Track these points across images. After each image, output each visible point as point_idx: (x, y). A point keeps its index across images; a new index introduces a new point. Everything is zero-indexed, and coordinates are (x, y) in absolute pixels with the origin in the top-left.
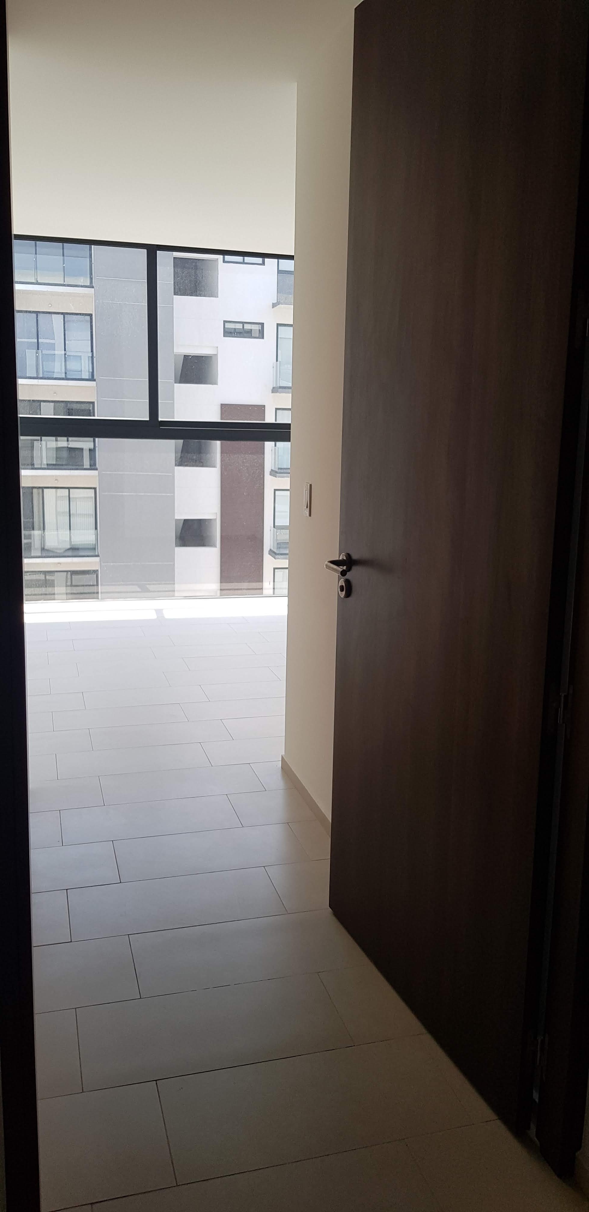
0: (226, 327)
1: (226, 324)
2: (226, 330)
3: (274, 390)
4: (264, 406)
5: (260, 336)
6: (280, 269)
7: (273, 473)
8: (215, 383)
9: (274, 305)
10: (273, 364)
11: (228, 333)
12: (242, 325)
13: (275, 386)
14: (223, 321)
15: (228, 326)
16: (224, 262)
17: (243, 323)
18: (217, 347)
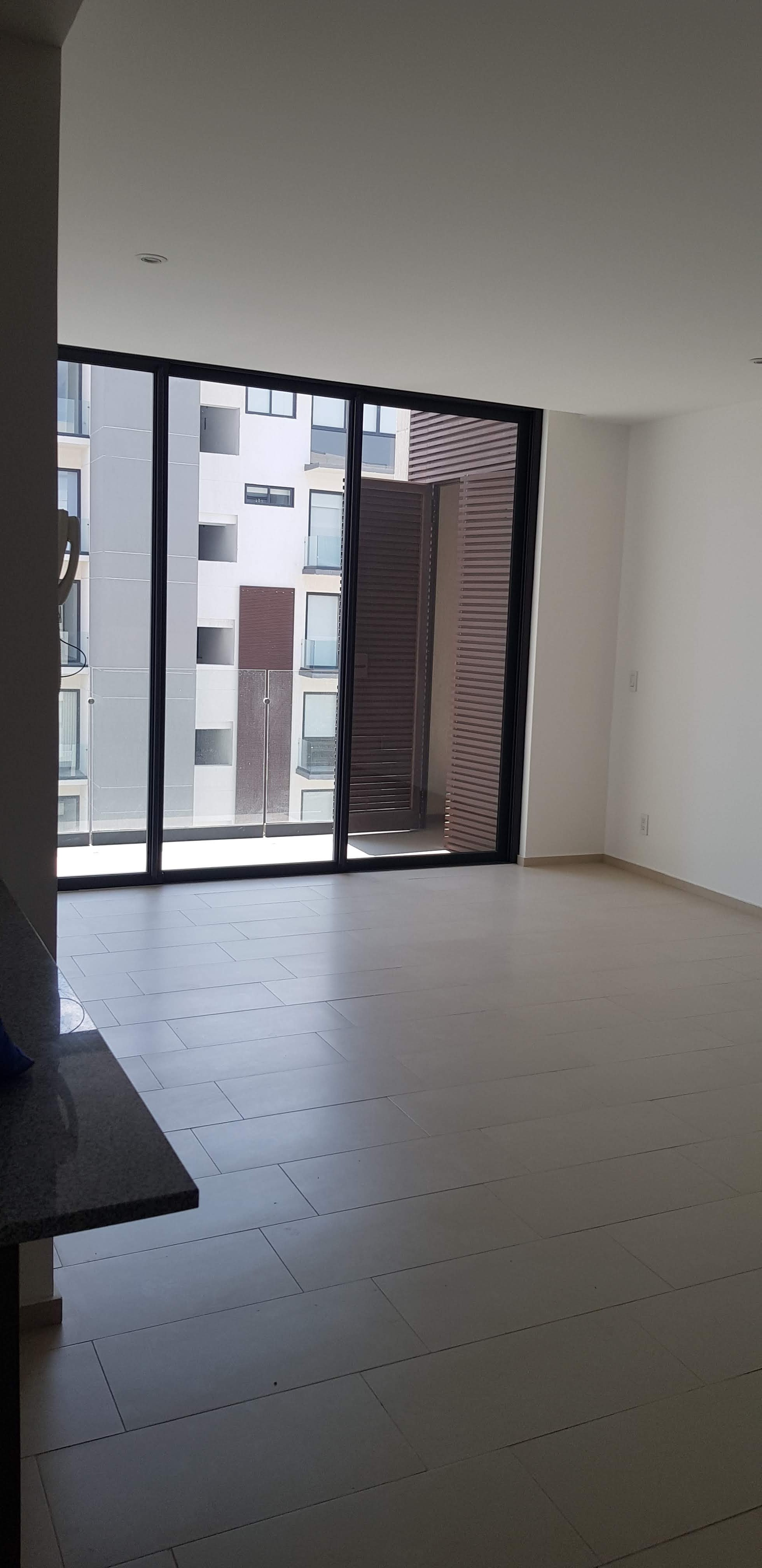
0: (248, 491)
1: (248, 488)
2: (248, 494)
3: (308, 570)
4: (294, 589)
5: (289, 504)
6: (314, 424)
7: (303, 671)
8: (231, 559)
9: (307, 468)
10: (305, 537)
11: (250, 499)
12: (267, 489)
13: (306, 565)
14: (244, 484)
15: (250, 490)
16: (247, 412)
17: (269, 488)
18: (237, 516)
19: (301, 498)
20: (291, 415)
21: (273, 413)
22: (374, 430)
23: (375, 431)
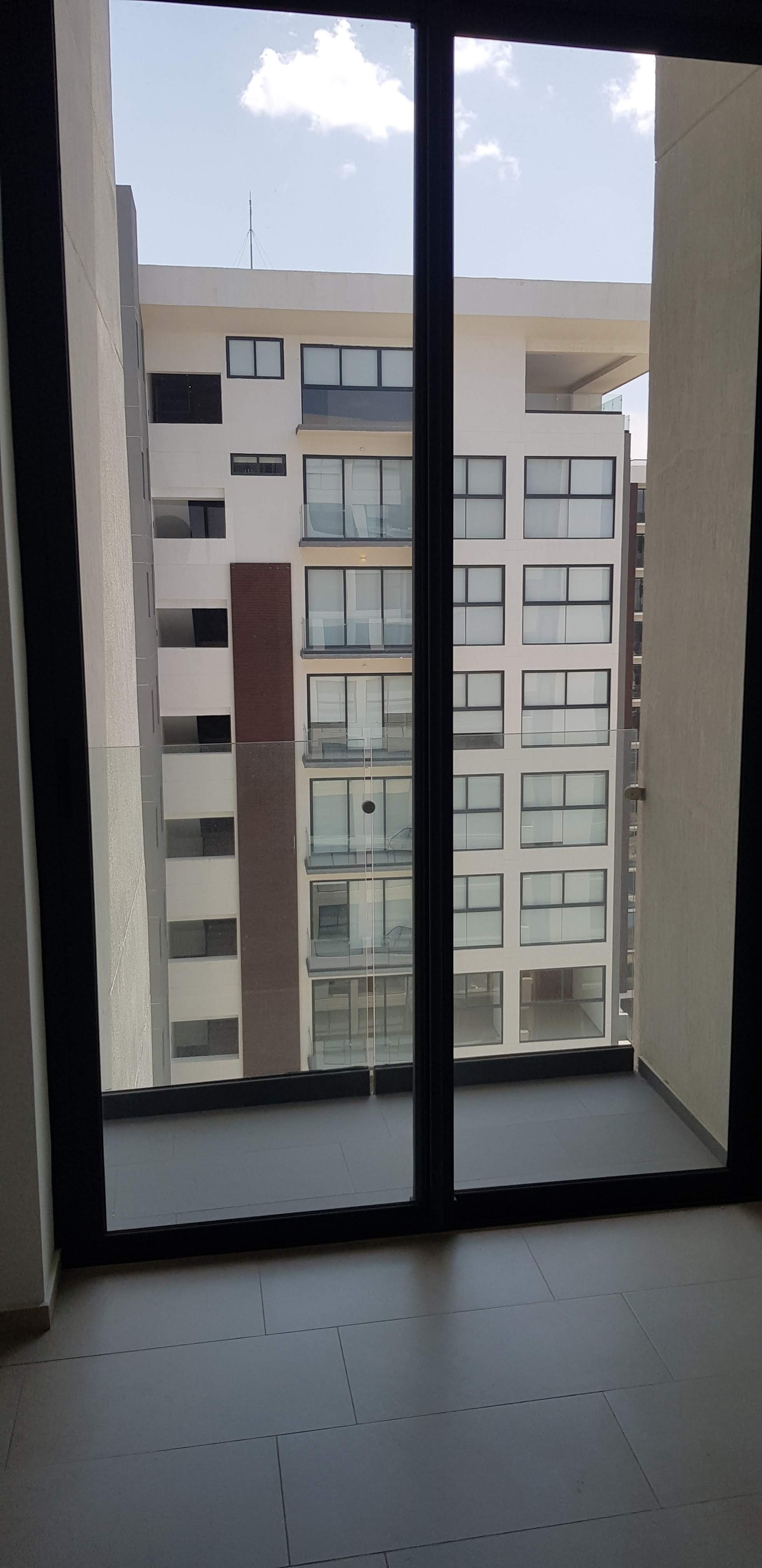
0: (234, 461)
1: (234, 457)
2: (234, 465)
3: (303, 543)
4: (291, 564)
5: (281, 473)
7: (305, 653)
8: (223, 535)
9: (299, 429)
10: (301, 506)
11: (238, 469)
12: (255, 458)
13: (303, 537)
14: (229, 454)
15: (237, 460)
16: (229, 376)
17: (258, 456)
18: (224, 488)
19: (294, 466)
20: (279, 375)
21: (258, 375)
22: (375, 384)
23: (377, 386)
